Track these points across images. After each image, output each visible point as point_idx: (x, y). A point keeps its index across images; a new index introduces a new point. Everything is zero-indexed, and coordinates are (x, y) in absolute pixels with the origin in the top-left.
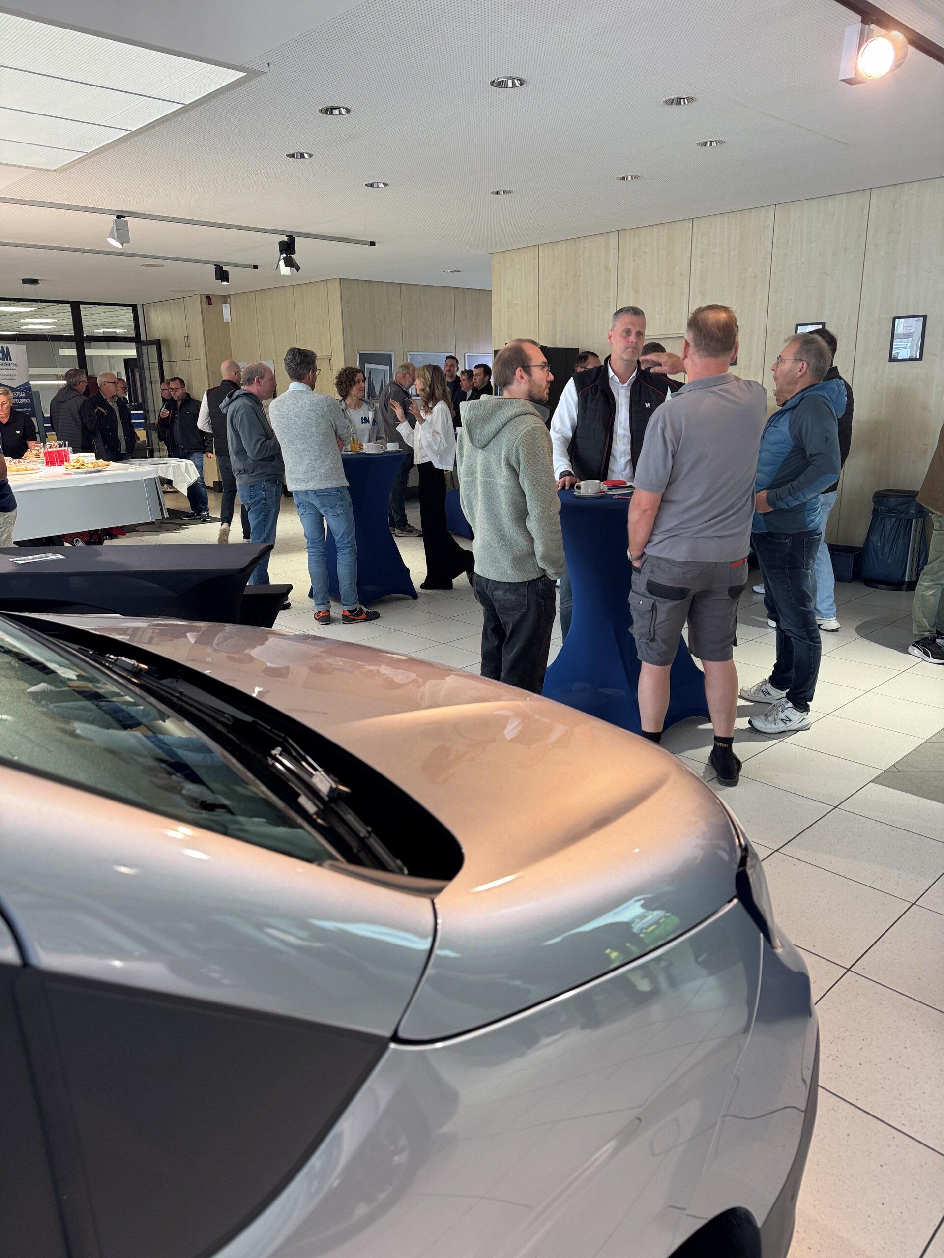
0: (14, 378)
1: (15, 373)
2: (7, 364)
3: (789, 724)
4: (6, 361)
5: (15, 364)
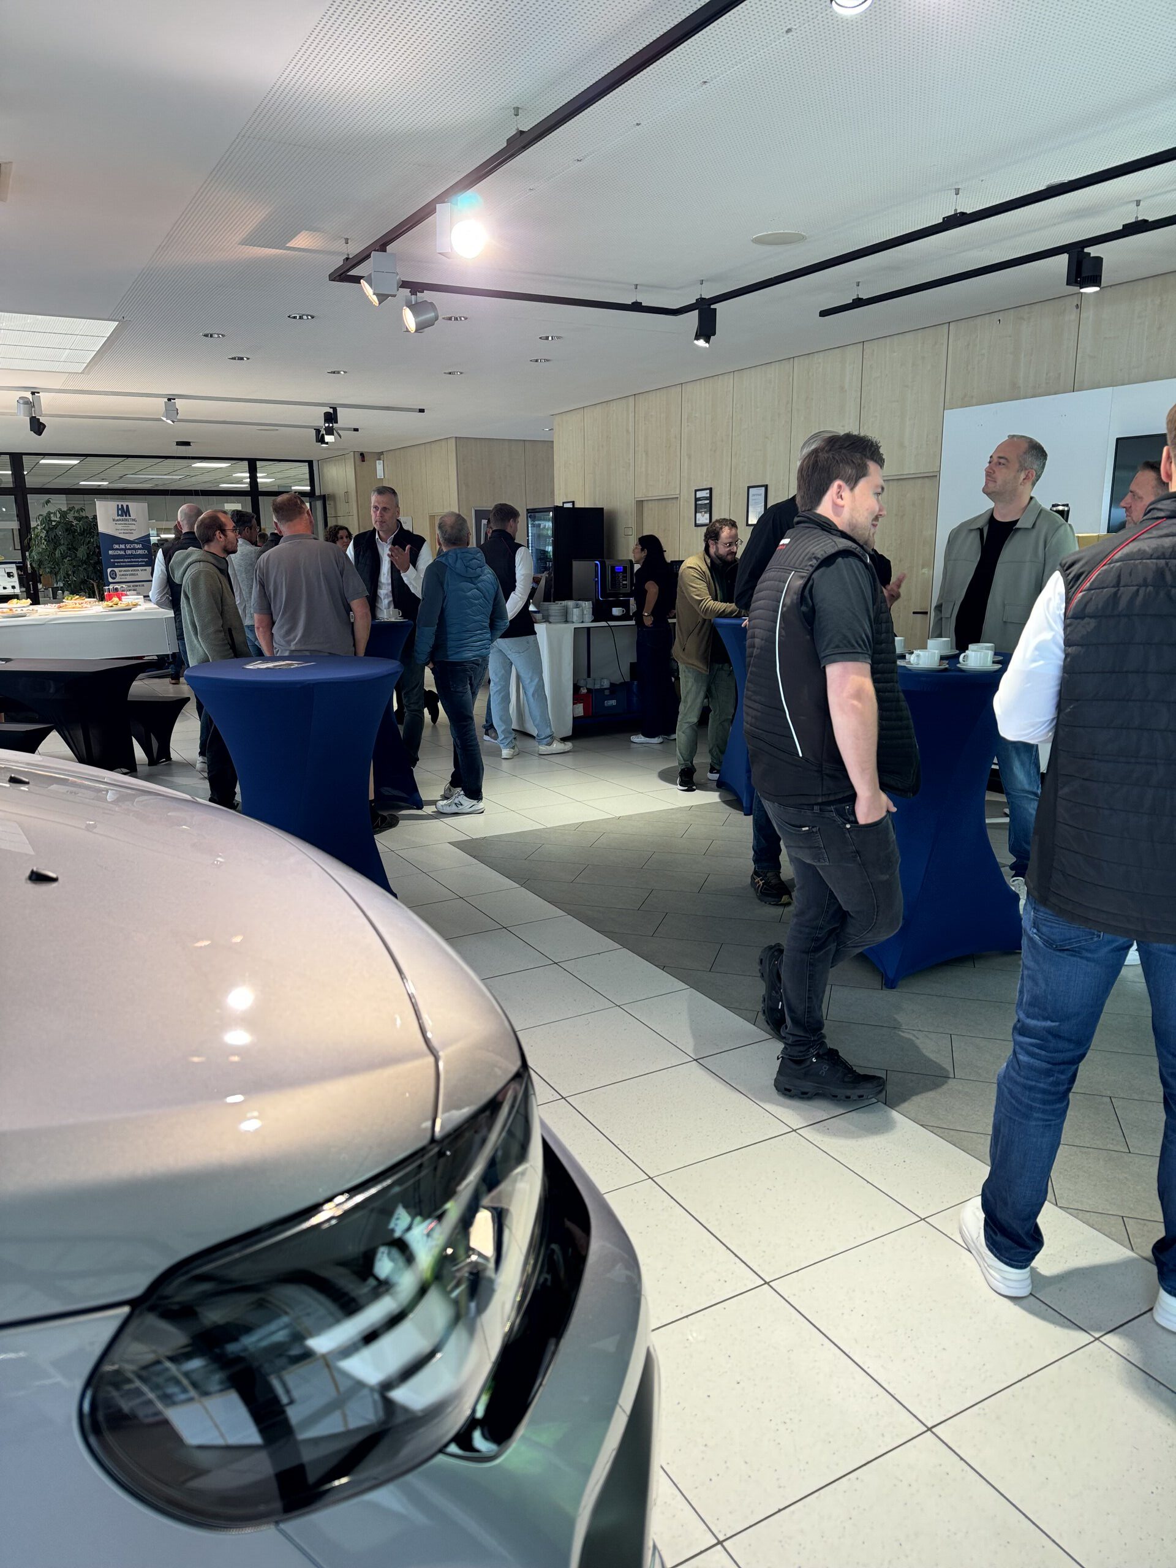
0: (132, 531)
1: (133, 527)
2: (126, 520)
3: (461, 807)
4: (124, 517)
5: (134, 520)
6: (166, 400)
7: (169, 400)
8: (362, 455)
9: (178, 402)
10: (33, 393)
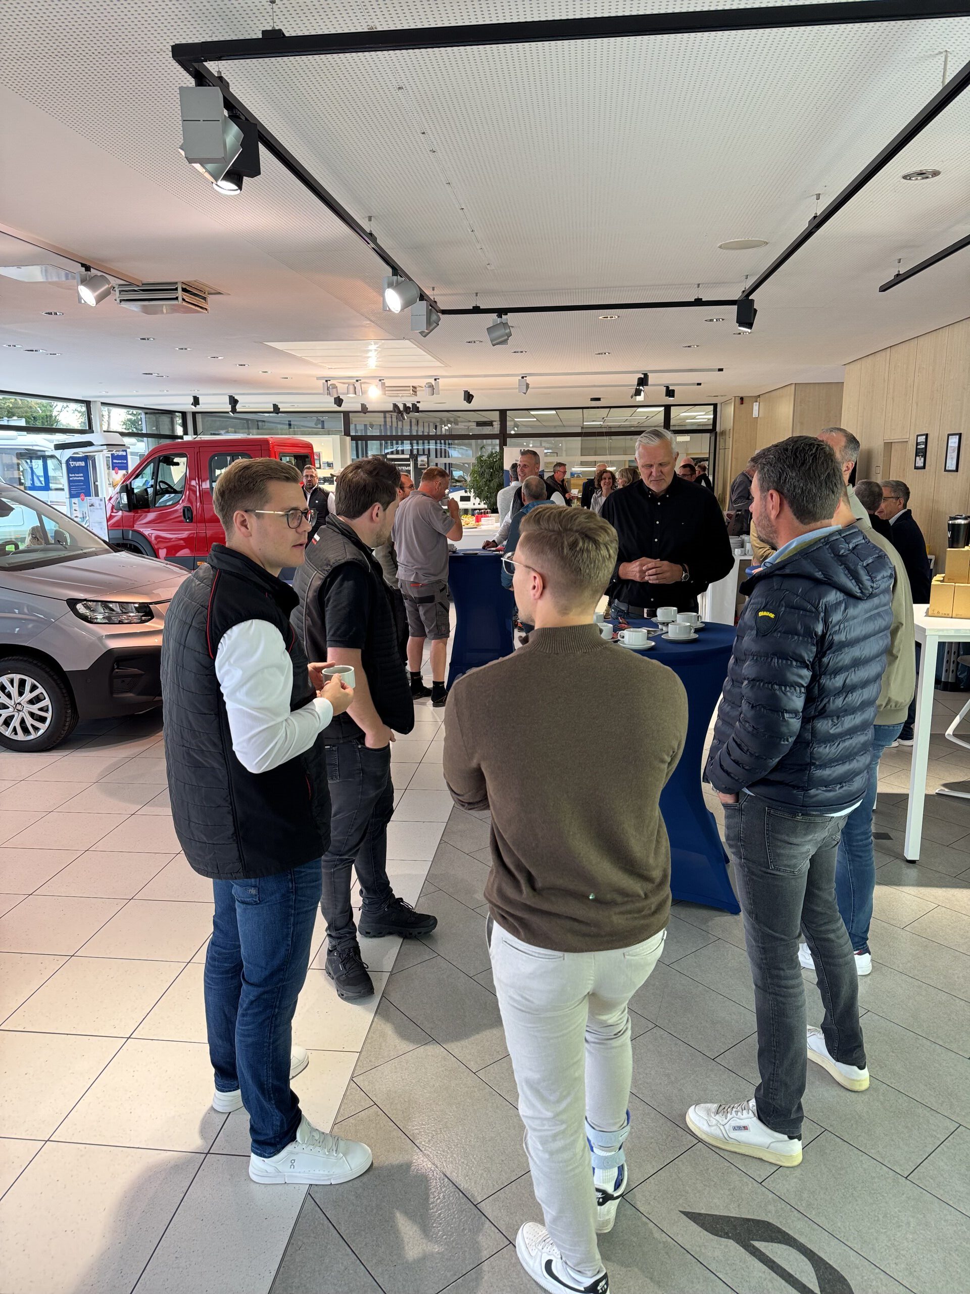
6: (520, 378)
7: (523, 377)
8: (742, 399)
9: (529, 379)
10: (435, 380)
